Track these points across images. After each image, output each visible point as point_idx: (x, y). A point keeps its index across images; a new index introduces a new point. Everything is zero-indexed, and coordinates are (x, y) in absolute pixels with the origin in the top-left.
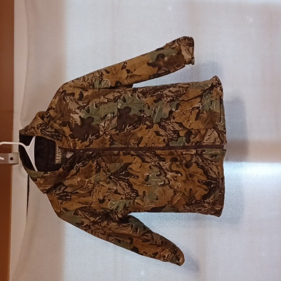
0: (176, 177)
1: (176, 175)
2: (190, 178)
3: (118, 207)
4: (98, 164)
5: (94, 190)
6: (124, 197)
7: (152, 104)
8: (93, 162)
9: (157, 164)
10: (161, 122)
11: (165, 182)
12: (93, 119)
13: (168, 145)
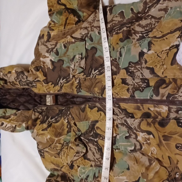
0: (149, 139)
1: (147, 136)
2: (164, 142)
3: (88, 176)
4: (68, 122)
5: (63, 152)
6: (93, 164)
7: (117, 44)
8: (64, 119)
9: (123, 122)
10: (129, 66)
11: (135, 146)
12: (63, 61)
13: (133, 96)
